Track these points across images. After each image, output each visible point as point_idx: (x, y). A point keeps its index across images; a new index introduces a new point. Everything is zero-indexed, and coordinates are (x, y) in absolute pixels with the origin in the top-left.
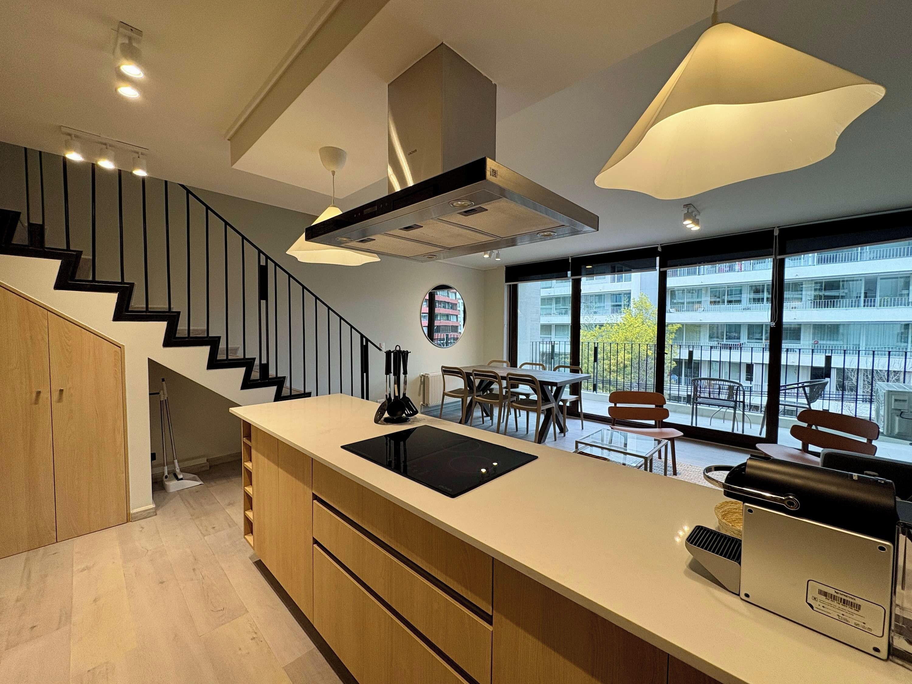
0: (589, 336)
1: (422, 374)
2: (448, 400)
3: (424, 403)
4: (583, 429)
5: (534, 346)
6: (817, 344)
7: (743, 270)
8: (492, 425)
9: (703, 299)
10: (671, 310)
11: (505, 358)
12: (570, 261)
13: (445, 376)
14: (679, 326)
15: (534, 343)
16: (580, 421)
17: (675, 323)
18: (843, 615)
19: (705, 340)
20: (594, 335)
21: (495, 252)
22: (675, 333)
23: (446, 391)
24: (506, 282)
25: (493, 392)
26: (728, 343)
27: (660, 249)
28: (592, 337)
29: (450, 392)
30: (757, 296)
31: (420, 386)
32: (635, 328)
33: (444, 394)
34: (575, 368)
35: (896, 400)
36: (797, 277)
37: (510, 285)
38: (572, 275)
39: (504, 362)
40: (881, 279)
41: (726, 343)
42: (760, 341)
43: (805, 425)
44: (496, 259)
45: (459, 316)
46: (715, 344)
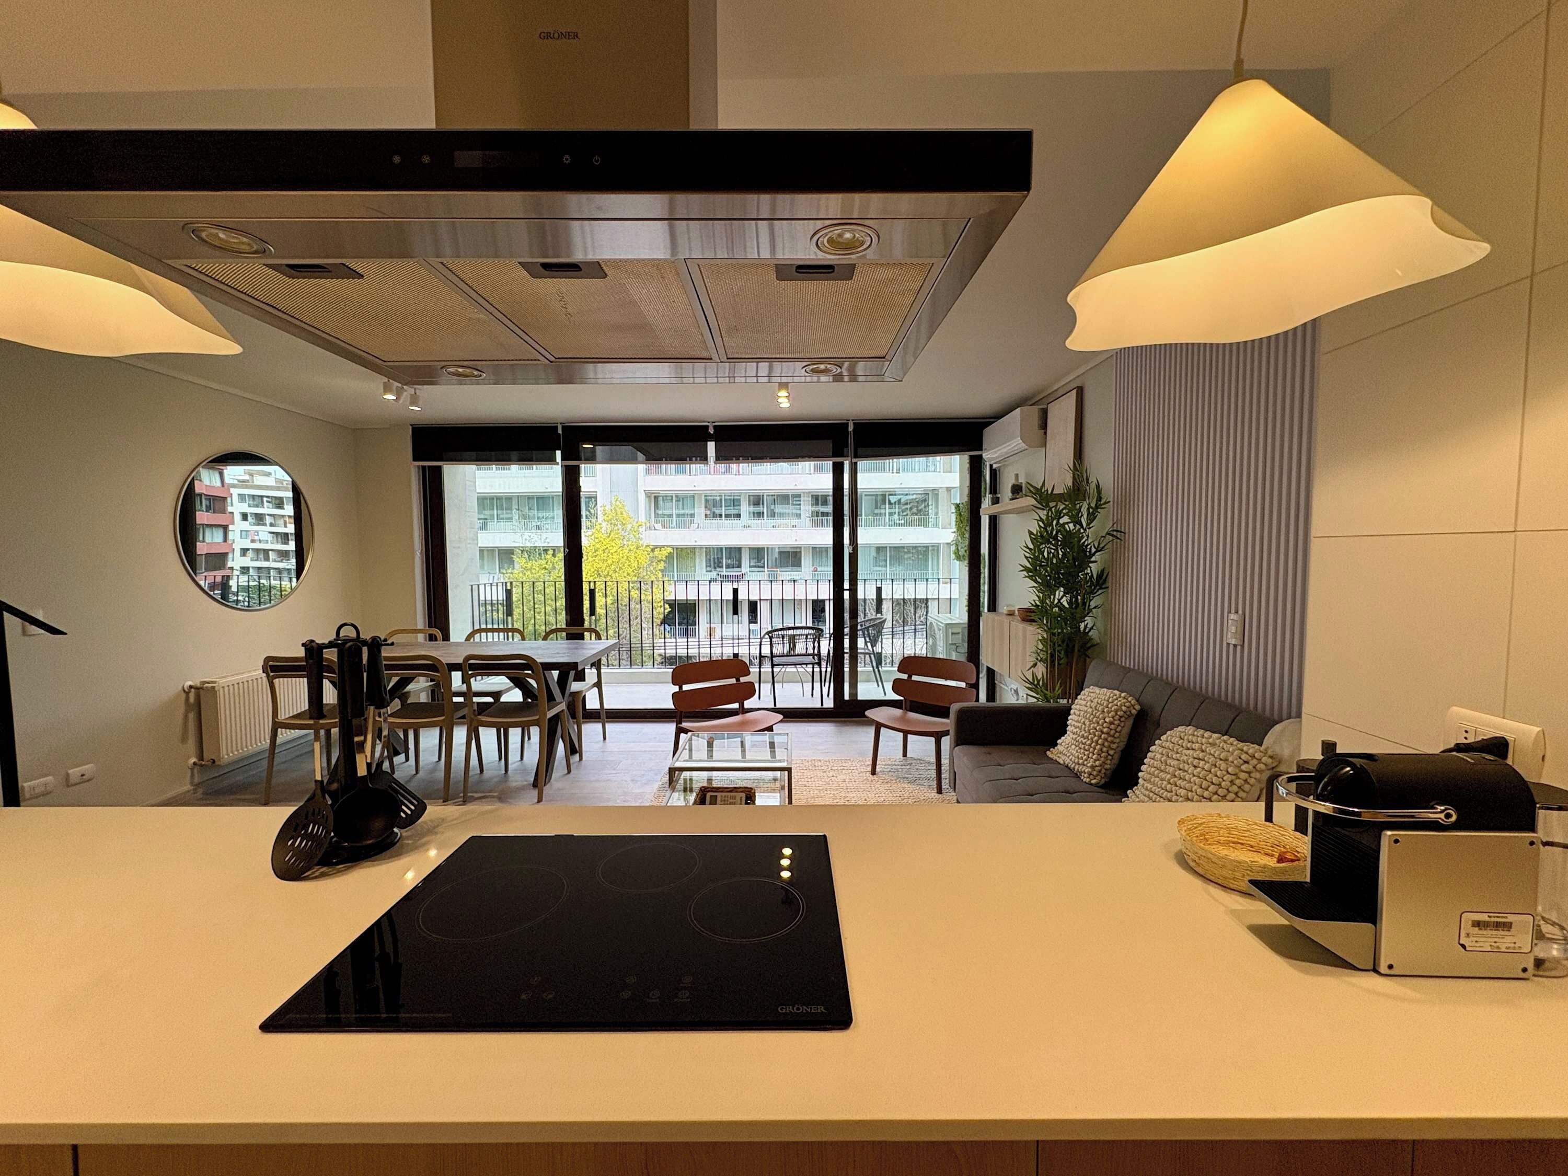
0: (537, 569)
1: (190, 683)
2: (284, 735)
3: (201, 758)
4: (605, 738)
5: (475, 594)
6: (816, 571)
7: (741, 473)
8: (417, 772)
9: (696, 510)
10: (656, 525)
11: (420, 621)
12: (560, 431)
13: (276, 681)
14: (670, 550)
15: (475, 588)
16: (600, 726)
17: (663, 546)
18: (1495, 942)
19: (701, 571)
20: (545, 568)
21: (409, 391)
22: (665, 562)
23: (282, 716)
24: (415, 459)
25: (409, 702)
26: (729, 574)
27: (711, 431)
28: (543, 572)
29: (294, 717)
30: (757, 509)
31: (186, 717)
32: (612, 554)
33: (277, 726)
34: (575, 630)
35: (952, 634)
36: (796, 488)
37: (424, 467)
38: (564, 458)
39: (420, 631)
40: (866, 495)
41: (727, 574)
42: (762, 569)
43: (905, 676)
44: (410, 408)
45: (231, 527)
46: (714, 574)
